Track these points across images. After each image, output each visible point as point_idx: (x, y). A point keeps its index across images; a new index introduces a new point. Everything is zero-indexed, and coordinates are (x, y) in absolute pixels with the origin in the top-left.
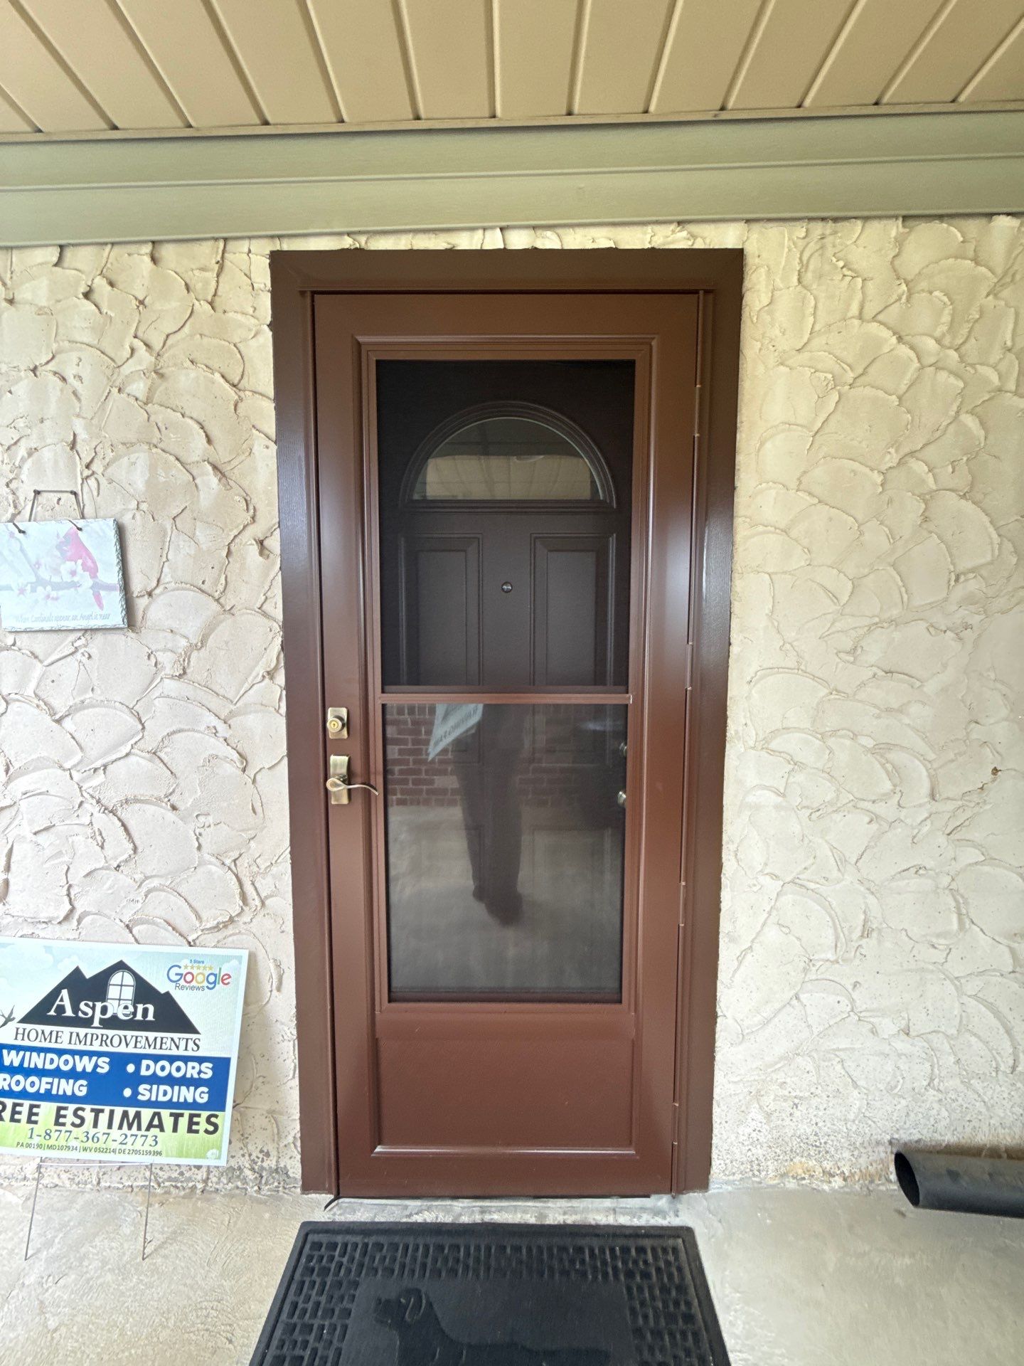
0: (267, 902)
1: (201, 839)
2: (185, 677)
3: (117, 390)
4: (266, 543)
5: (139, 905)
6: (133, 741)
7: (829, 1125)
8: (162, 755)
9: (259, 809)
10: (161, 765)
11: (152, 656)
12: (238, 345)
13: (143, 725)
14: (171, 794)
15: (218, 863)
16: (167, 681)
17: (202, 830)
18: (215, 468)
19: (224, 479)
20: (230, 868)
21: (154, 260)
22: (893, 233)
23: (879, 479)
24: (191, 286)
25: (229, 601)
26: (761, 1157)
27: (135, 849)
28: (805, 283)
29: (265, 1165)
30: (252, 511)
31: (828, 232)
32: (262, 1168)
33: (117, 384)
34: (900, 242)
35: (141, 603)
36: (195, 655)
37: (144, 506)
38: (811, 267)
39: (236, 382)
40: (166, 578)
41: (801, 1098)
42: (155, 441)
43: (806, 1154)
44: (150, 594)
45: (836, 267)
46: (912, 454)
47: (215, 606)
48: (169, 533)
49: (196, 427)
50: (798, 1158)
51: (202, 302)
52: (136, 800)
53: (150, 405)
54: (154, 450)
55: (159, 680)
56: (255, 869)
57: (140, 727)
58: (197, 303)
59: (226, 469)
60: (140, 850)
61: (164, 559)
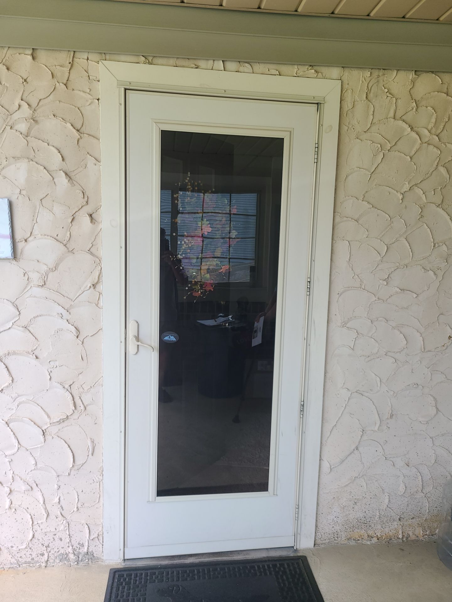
0: (87, 408)
1: (51, 374)
2: (45, 286)
3: (10, 127)
4: (93, 216)
5: (14, 411)
6: (13, 321)
7: (371, 512)
8: (30, 328)
9: (85, 358)
10: (30, 334)
11: (26, 275)
12: (81, 108)
13: (19, 312)
14: (35, 350)
15: (61, 387)
16: (34, 289)
17: (52, 370)
18: (66, 174)
19: (71, 180)
20: (67, 390)
21: (34, 58)
22: (411, 78)
23: (401, 197)
24: (55, 74)
25: (71, 246)
26: (339, 531)
27: (13, 381)
28: (369, 98)
29: (80, 551)
30: (86, 199)
31: (381, 74)
32: (79, 553)
33: (10, 124)
34: (413, 82)
35: (20, 246)
36: (51, 275)
37: (24, 192)
38: (372, 91)
39: (79, 129)
40: (35, 232)
41: (358, 500)
42: (31, 157)
43: (360, 527)
44: (26, 241)
45: (384, 92)
46: (416, 185)
47: (63, 248)
48: (38, 207)
49: (56, 151)
50: (356, 530)
51: (61, 84)
52: (14, 353)
53: (29, 137)
54: (31, 162)
55: (29, 287)
56: (81, 390)
57: (18, 313)
58: (58, 84)
59: (71, 175)
60: (15, 380)
61: (35, 222)
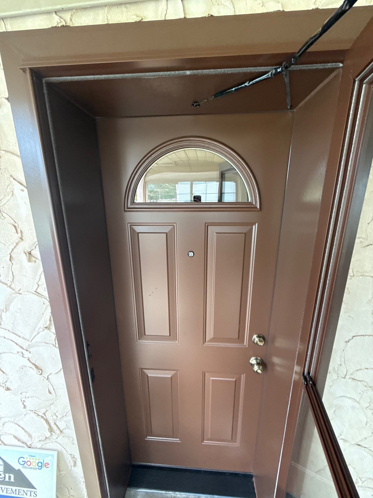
0: (63, 432)
2: (0, 326)
4: (32, 253)
9: (53, 392)
15: (36, 414)
17: (25, 399)
20: (42, 417)
30: (20, 233)
47: (9, 290)
56: (55, 417)
